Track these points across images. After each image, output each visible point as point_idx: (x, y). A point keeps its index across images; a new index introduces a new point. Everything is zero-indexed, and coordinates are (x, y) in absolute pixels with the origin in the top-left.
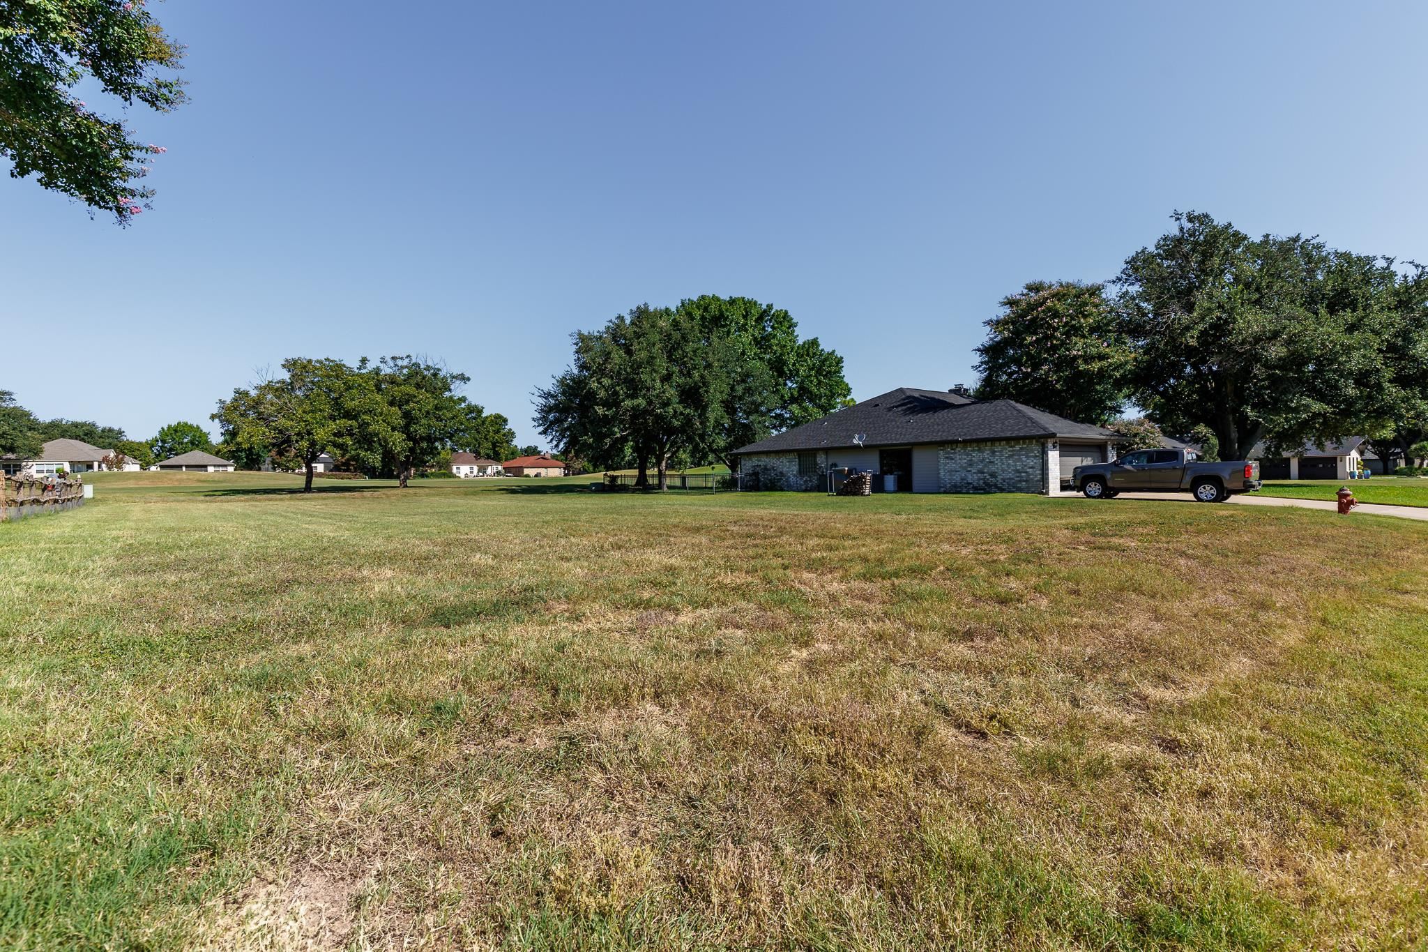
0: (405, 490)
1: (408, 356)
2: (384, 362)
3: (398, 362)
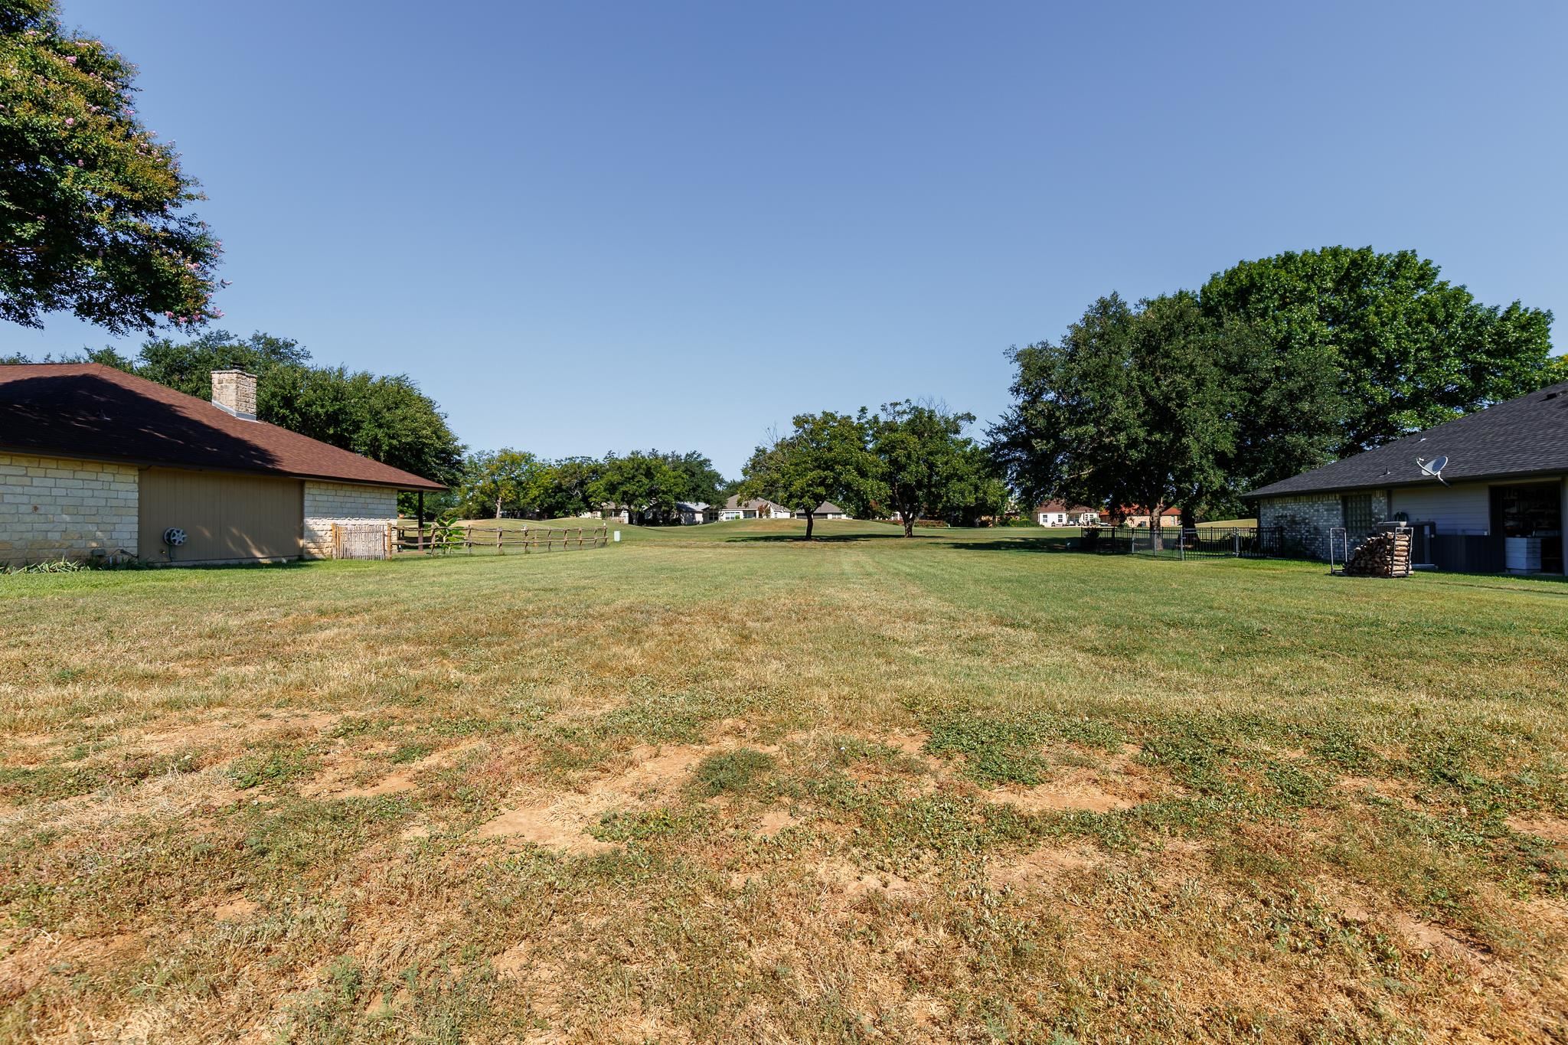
0: (911, 541)
1: (907, 401)
2: (884, 409)
3: (898, 408)
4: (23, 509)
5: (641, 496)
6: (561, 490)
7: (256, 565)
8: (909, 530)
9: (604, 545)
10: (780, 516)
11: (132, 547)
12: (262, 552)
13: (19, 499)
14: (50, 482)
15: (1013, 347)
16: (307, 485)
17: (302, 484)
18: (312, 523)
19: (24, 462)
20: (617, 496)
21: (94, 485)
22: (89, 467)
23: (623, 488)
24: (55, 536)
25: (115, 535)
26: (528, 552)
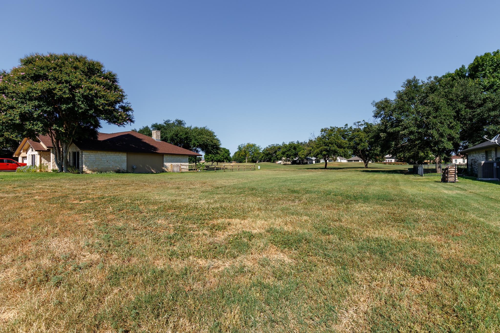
1: (363, 120)
2: (355, 124)
3: (360, 124)
4: (105, 161)
5: (292, 155)
6: (270, 154)
7: (152, 173)
8: (366, 165)
9: (255, 170)
10: (342, 161)
11: (125, 169)
12: (154, 170)
13: (104, 160)
14: (110, 156)
15: (374, 102)
16: (164, 155)
17: (163, 155)
18: (165, 164)
19: (105, 152)
20: (285, 155)
21: (118, 157)
22: (117, 153)
23: (287, 153)
24: (111, 167)
25: (122, 166)
26: (225, 171)
